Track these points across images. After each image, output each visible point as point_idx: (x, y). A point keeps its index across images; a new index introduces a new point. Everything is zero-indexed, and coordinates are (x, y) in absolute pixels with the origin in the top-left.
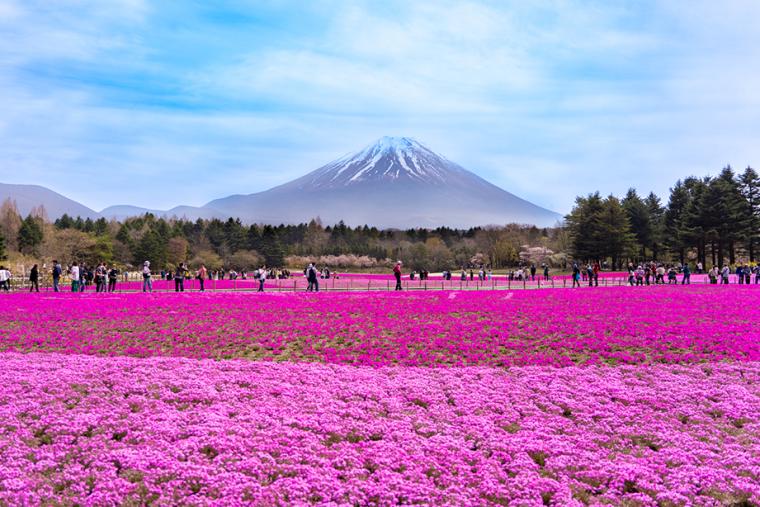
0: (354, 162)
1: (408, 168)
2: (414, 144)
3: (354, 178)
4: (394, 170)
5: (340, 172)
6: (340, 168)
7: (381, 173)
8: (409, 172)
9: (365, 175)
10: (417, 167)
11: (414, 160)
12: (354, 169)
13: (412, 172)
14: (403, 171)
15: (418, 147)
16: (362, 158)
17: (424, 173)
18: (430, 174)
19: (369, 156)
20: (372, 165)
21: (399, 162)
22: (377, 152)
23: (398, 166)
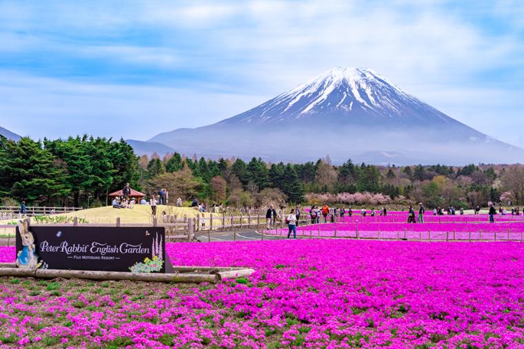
0: (305, 94)
1: (361, 100)
2: (368, 75)
3: (306, 110)
4: (347, 102)
5: (291, 104)
6: (290, 100)
7: (334, 105)
8: (363, 104)
9: (317, 107)
10: (372, 99)
11: (368, 92)
12: (305, 101)
13: (366, 104)
14: (356, 103)
15: (372, 77)
16: (313, 90)
17: (378, 105)
18: (386, 107)
19: (321, 88)
20: (325, 97)
21: (352, 94)
22: (330, 83)
23: (351, 98)
